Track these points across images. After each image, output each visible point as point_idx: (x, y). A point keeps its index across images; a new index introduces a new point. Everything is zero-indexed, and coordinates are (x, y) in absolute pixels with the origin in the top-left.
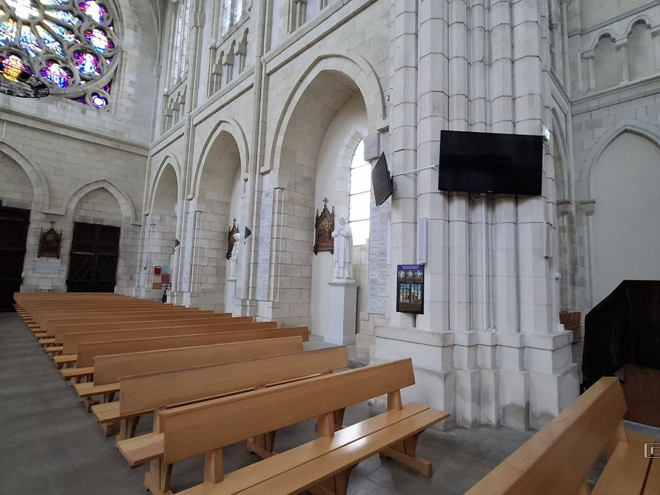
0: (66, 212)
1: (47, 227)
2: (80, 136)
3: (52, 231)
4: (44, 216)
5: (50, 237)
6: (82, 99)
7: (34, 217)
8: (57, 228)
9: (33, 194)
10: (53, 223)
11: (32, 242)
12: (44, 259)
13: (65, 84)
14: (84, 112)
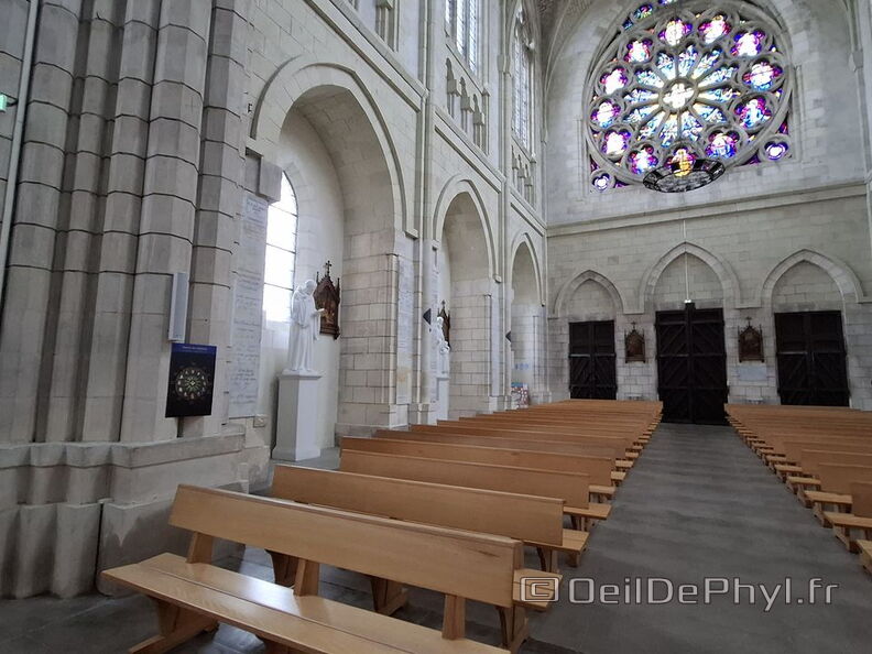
0: (762, 303)
1: (743, 325)
2: (762, 204)
3: (749, 328)
4: (738, 312)
5: (749, 337)
6: (754, 159)
7: (728, 315)
8: (755, 324)
9: (722, 290)
10: (749, 319)
11: (731, 344)
12: (746, 364)
13: (733, 151)
14: (759, 173)
